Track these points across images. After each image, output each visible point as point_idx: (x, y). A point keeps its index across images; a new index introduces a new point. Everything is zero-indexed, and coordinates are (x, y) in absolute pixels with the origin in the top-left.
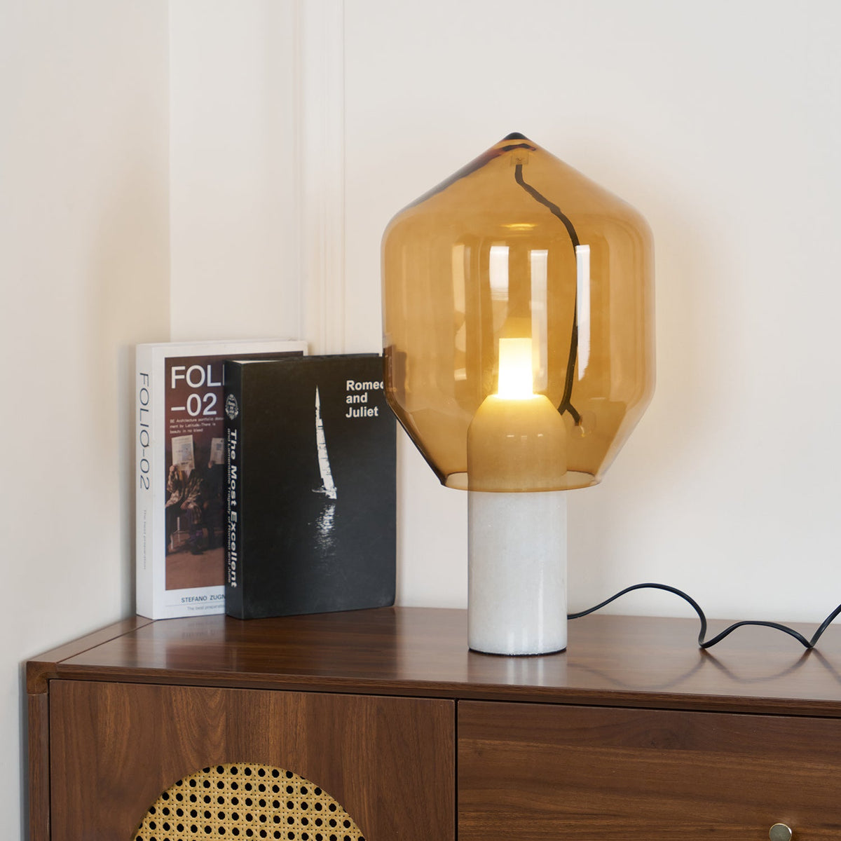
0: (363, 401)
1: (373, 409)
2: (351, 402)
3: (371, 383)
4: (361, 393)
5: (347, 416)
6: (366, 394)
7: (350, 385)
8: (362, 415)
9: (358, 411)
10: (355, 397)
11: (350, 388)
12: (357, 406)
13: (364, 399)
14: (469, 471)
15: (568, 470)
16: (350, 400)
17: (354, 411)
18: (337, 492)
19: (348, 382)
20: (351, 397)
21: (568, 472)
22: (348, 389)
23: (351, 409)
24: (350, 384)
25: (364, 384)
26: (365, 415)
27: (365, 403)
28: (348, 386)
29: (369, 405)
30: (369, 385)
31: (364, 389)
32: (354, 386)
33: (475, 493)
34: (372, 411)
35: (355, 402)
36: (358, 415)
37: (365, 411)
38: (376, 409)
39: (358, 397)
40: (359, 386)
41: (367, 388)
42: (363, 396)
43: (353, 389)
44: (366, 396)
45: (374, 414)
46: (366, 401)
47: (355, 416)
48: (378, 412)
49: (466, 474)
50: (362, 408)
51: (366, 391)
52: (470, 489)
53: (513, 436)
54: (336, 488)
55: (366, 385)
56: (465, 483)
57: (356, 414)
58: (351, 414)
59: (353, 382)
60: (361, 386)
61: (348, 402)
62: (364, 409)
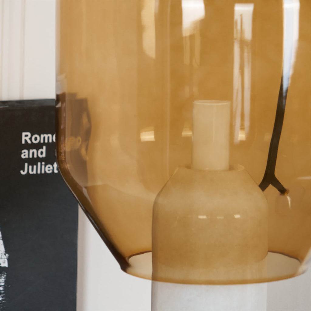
0: (40, 156)
1: (52, 164)
2: (27, 157)
3: (50, 135)
4: (38, 146)
5: (22, 172)
6: (44, 147)
7: (26, 137)
8: (39, 172)
9: (35, 167)
10: (31, 151)
11: (26, 141)
12: (33, 161)
13: (42, 153)
14: (154, 251)
15: (269, 251)
16: (25, 154)
17: (30, 167)
18: (9, 260)
19: (24, 134)
20: (26, 151)
21: (269, 253)
22: (23, 142)
23: (26, 165)
24: (26, 136)
25: (42, 136)
26: (43, 172)
27: (43, 158)
28: (24, 138)
29: (48, 160)
30: (48, 138)
31: (42, 141)
32: (31, 139)
33: (160, 284)
34: (51, 168)
35: (31, 156)
36: (35, 172)
37: (43, 167)
38: (55, 165)
39: (35, 151)
40: (36, 139)
41: (46, 141)
42: (40, 151)
43: (29, 142)
44: (44, 150)
45: (53, 170)
46: (44, 155)
47: (31, 172)
48: (57, 169)
49: (151, 253)
50: (39, 164)
51: (44, 144)
52: (155, 278)
53: (205, 217)
54: (7, 255)
55: (44, 138)
56: (148, 270)
57: (32, 170)
58: (27, 170)
59: (29, 134)
60: (38, 139)
61: (23, 156)
62: (41, 165)
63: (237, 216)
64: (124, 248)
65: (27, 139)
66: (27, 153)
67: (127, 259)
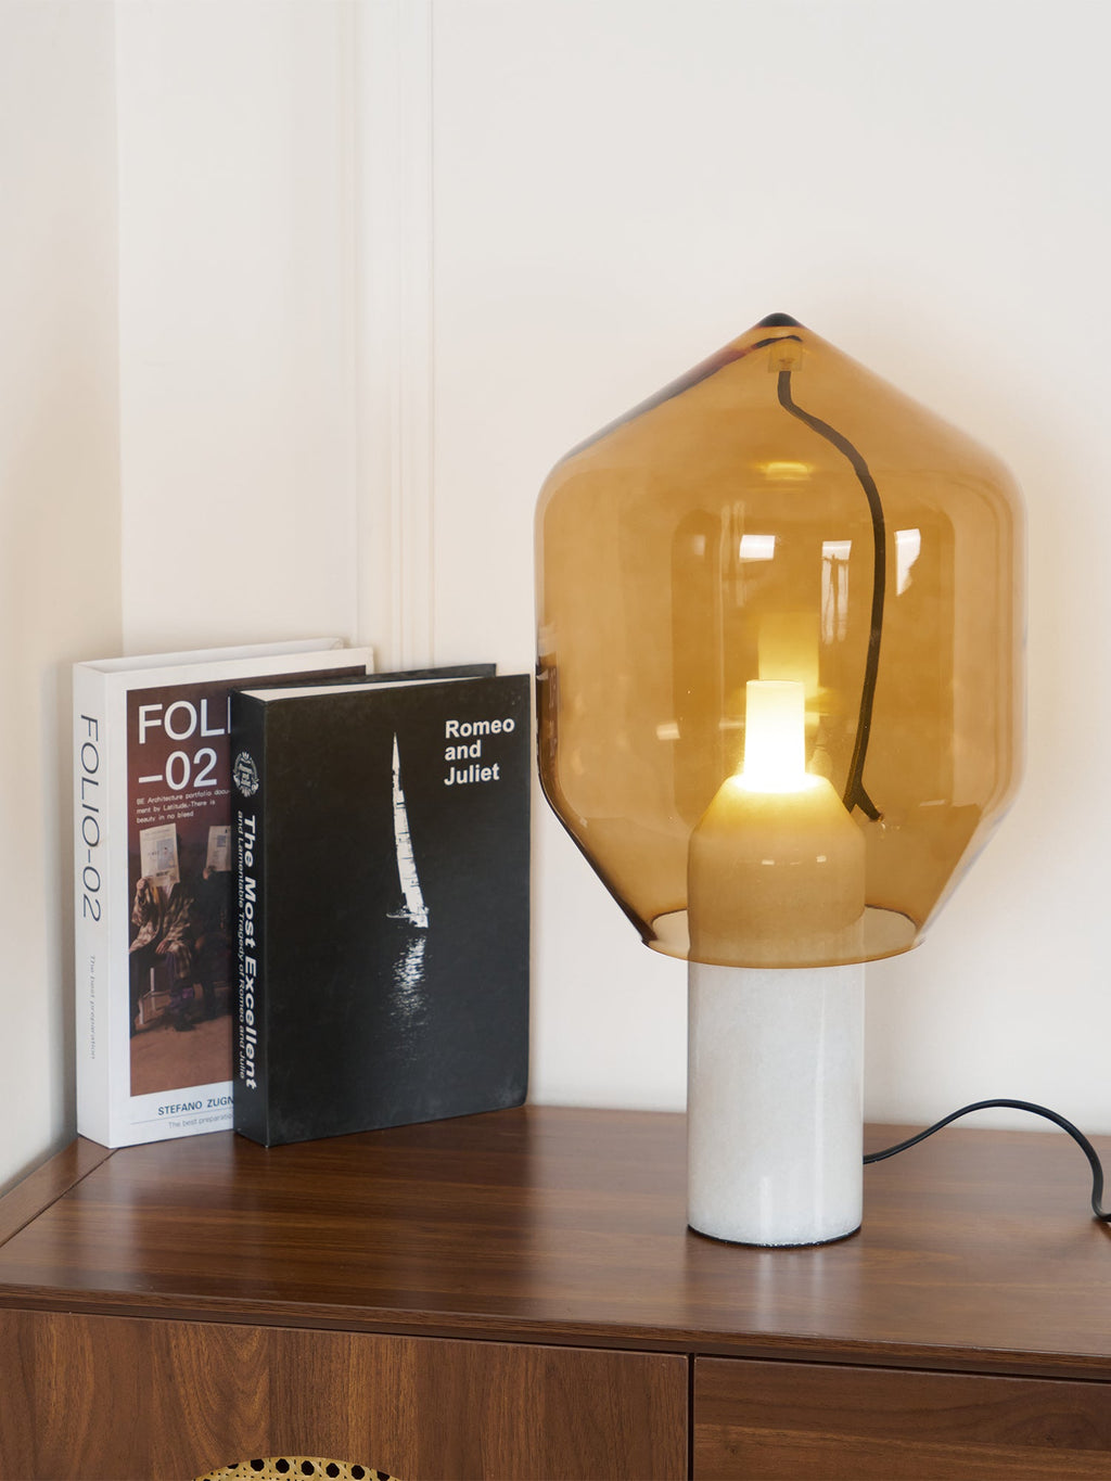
0: (473, 756)
1: (491, 767)
2: (453, 757)
3: (487, 723)
4: (470, 741)
5: (446, 781)
6: (479, 742)
7: (452, 728)
8: (471, 780)
9: (465, 772)
10: (459, 749)
11: (451, 733)
12: (462, 765)
13: (475, 751)
14: (691, 908)
15: (866, 906)
16: (451, 754)
17: (459, 773)
18: (429, 916)
19: (448, 723)
20: (453, 749)
21: (868, 910)
22: (448, 736)
23: (453, 769)
24: (452, 726)
25: (475, 725)
26: (477, 780)
27: (477, 758)
28: (448, 729)
29: (484, 762)
30: (485, 727)
31: (475, 733)
32: (458, 730)
34: (490, 773)
35: (459, 757)
36: (465, 780)
37: (478, 771)
38: (496, 768)
39: (465, 748)
40: (466, 730)
41: (481, 732)
42: (473, 747)
43: (457, 735)
44: (478, 746)
45: (492, 776)
46: (478, 754)
47: (459, 781)
48: (499, 773)
49: (685, 912)
50: (471, 767)
51: (479, 736)
53: (772, 862)
54: (426, 909)
55: (478, 727)
56: (684, 946)
57: (462, 778)
58: (455, 778)
59: (456, 723)
60: (470, 729)
61: (447, 758)
62: (475, 769)
63: (821, 859)
64: (645, 906)
65: (454, 730)
66: (453, 753)
67: (648, 923)
